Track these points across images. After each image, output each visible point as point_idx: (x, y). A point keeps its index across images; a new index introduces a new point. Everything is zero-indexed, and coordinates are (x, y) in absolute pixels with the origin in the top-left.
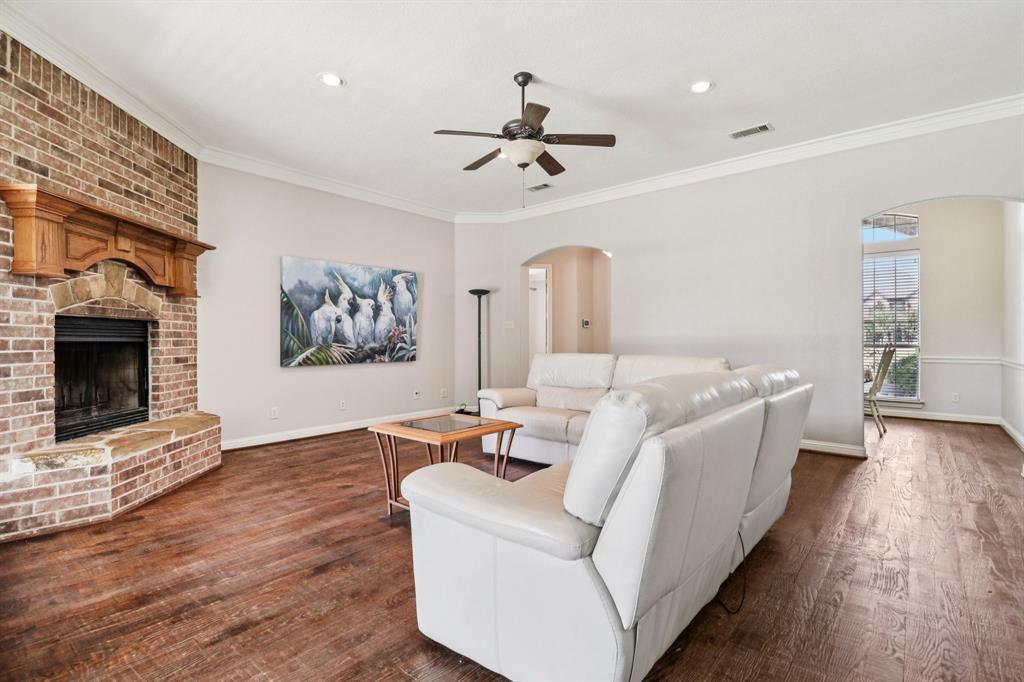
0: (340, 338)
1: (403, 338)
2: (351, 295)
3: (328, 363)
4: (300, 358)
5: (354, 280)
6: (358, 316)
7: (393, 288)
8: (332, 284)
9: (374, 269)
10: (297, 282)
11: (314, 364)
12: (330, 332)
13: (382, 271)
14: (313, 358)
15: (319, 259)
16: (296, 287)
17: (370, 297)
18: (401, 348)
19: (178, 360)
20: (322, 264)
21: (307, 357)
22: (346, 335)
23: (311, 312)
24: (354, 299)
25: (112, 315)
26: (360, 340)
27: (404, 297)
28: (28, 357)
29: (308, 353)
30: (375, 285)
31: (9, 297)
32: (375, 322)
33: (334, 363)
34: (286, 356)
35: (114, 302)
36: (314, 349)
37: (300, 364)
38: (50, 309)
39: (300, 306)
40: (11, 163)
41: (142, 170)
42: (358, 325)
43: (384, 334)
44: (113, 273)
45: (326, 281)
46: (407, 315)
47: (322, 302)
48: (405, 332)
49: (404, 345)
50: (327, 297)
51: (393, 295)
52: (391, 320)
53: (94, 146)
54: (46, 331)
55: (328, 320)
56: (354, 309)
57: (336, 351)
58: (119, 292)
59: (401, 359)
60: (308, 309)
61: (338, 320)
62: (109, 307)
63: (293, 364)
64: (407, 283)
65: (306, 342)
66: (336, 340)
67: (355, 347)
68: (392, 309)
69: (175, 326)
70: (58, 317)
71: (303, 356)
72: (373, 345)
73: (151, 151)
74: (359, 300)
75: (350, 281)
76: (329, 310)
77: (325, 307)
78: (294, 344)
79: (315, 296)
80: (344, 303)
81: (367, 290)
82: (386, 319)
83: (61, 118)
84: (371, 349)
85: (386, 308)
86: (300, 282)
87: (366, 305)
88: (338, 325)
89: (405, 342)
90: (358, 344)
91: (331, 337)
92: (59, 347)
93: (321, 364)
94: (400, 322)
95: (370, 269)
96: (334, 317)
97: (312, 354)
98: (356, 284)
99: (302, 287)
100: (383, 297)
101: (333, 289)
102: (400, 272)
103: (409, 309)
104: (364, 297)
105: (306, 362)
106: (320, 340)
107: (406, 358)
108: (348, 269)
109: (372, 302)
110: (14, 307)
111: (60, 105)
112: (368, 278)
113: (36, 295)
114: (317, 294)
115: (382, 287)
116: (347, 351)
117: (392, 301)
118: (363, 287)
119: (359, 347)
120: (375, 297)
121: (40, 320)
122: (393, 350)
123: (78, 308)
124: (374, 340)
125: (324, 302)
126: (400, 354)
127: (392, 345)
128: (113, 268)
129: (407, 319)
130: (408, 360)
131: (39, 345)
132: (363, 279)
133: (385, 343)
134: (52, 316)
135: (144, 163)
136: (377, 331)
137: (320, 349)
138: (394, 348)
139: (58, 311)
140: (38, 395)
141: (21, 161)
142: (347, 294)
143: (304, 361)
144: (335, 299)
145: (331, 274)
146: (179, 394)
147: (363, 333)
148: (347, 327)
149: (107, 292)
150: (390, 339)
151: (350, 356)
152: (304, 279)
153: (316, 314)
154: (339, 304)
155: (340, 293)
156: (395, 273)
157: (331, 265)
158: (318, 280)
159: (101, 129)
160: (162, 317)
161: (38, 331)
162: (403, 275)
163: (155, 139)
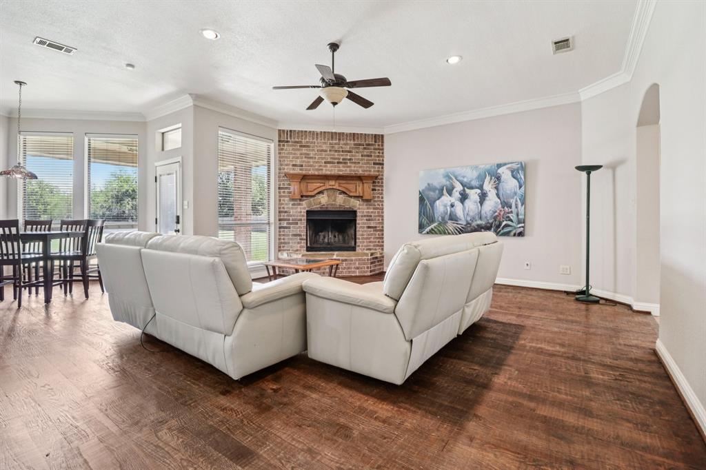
0: (454, 217)
1: (508, 217)
2: (461, 188)
3: (445, 233)
4: (428, 229)
5: (464, 177)
6: (467, 202)
7: (499, 178)
8: (448, 183)
9: (480, 166)
10: (426, 185)
11: (436, 233)
12: (447, 213)
13: (488, 167)
14: (436, 230)
15: (440, 169)
16: (426, 187)
17: (477, 188)
18: (507, 226)
19: (369, 227)
20: (442, 171)
21: (432, 229)
22: (458, 215)
23: (435, 201)
24: (464, 190)
25: (331, 209)
26: (469, 219)
27: (510, 184)
28: (297, 223)
29: (432, 226)
30: (481, 178)
31: (291, 206)
32: (481, 205)
33: (449, 234)
34: (421, 227)
35: (332, 204)
36: (436, 224)
37: (428, 233)
38: (304, 208)
39: (428, 199)
40: (291, 167)
41: (346, 151)
42: (467, 209)
43: (489, 214)
44: (331, 194)
45: (444, 182)
46: (513, 198)
47: (441, 194)
48: (511, 212)
49: (510, 223)
50: (445, 192)
51: (498, 184)
52: (496, 203)
53: (322, 151)
54: (303, 216)
55: (445, 206)
56: (464, 197)
57: (451, 226)
58: (335, 200)
59: (507, 234)
60: (433, 200)
61: (452, 206)
62: (329, 206)
63: (424, 232)
64: (512, 172)
65: (432, 221)
66: (451, 219)
67: (465, 223)
68: (498, 195)
69: (368, 212)
70: (307, 211)
71: (430, 228)
72: (479, 222)
73: (352, 142)
74: (468, 191)
75: (461, 178)
76: (446, 199)
77: (443, 198)
78: (425, 221)
79: (437, 191)
80: (456, 194)
81: (474, 183)
82: (492, 203)
83: (308, 146)
84: (478, 225)
85: (492, 194)
86: (429, 184)
87: (474, 195)
88: (452, 209)
89: (511, 221)
90: (467, 221)
91: (447, 217)
92: (308, 220)
93: (441, 233)
94: (506, 204)
95: (477, 167)
96: (449, 204)
97: (435, 227)
98: (465, 180)
99: (430, 188)
100: (488, 186)
101: (449, 186)
102: (505, 164)
103: (515, 193)
104: (471, 188)
105: (431, 232)
106: (440, 218)
107: (512, 233)
108: (459, 171)
109: (479, 191)
110: (292, 208)
111: (307, 142)
112: (475, 174)
113: (300, 204)
114: (439, 190)
115: (488, 178)
116: (459, 226)
117: (497, 188)
118: (471, 181)
119: (468, 223)
120: (481, 187)
121: (301, 212)
122: (498, 226)
123: (315, 207)
124: (481, 218)
125: (443, 195)
126: (506, 230)
127: (497, 223)
128: (331, 193)
129: (513, 202)
130: (514, 235)
131: (301, 220)
132: (470, 175)
133: (491, 221)
134: (305, 211)
135: (348, 148)
136: (483, 212)
137: (440, 224)
138: (500, 225)
139: (307, 209)
140: (300, 235)
141: (294, 165)
142: (459, 187)
143: (430, 231)
144: (450, 192)
145: (448, 177)
146: (370, 242)
147: (471, 214)
148: (459, 210)
149: (328, 201)
150: (495, 218)
151: (460, 230)
152: (430, 182)
153: (438, 202)
154: (453, 195)
155: (453, 188)
156: (499, 166)
157: (447, 171)
158: (439, 181)
159: (325, 143)
160: (359, 209)
161: (300, 216)
162: (509, 166)
163: (354, 136)
